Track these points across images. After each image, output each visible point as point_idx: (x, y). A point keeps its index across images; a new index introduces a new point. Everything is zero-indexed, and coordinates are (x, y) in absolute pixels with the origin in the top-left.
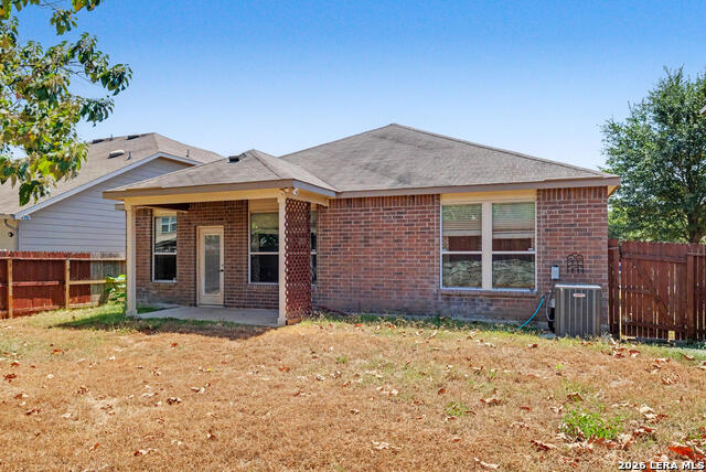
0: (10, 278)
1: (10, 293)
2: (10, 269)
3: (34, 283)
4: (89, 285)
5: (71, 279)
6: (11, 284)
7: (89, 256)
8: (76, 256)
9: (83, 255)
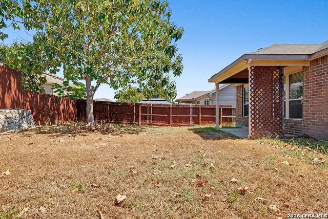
0: (200, 114)
1: (200, 119)
2: (200, 111)
3: (209, 116)
4: (231, 118)
5: (223, 115)
6: (200, 116)
7: (231, 106)
8: (225, 106)
9: (229, 106)
